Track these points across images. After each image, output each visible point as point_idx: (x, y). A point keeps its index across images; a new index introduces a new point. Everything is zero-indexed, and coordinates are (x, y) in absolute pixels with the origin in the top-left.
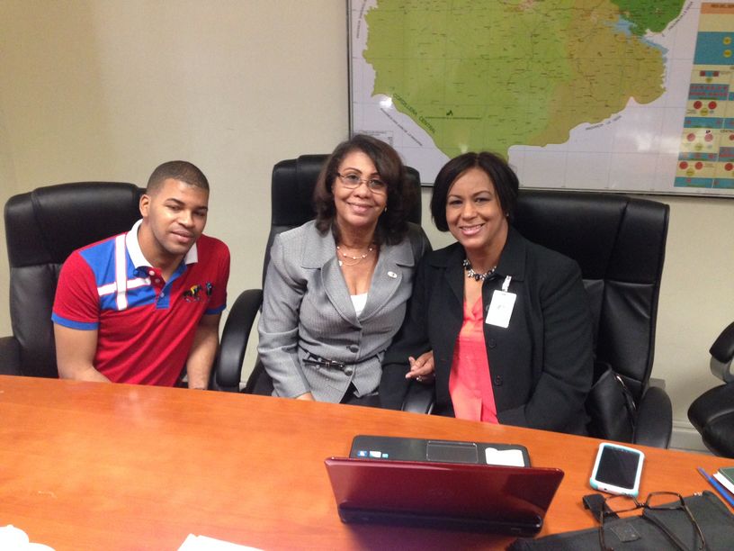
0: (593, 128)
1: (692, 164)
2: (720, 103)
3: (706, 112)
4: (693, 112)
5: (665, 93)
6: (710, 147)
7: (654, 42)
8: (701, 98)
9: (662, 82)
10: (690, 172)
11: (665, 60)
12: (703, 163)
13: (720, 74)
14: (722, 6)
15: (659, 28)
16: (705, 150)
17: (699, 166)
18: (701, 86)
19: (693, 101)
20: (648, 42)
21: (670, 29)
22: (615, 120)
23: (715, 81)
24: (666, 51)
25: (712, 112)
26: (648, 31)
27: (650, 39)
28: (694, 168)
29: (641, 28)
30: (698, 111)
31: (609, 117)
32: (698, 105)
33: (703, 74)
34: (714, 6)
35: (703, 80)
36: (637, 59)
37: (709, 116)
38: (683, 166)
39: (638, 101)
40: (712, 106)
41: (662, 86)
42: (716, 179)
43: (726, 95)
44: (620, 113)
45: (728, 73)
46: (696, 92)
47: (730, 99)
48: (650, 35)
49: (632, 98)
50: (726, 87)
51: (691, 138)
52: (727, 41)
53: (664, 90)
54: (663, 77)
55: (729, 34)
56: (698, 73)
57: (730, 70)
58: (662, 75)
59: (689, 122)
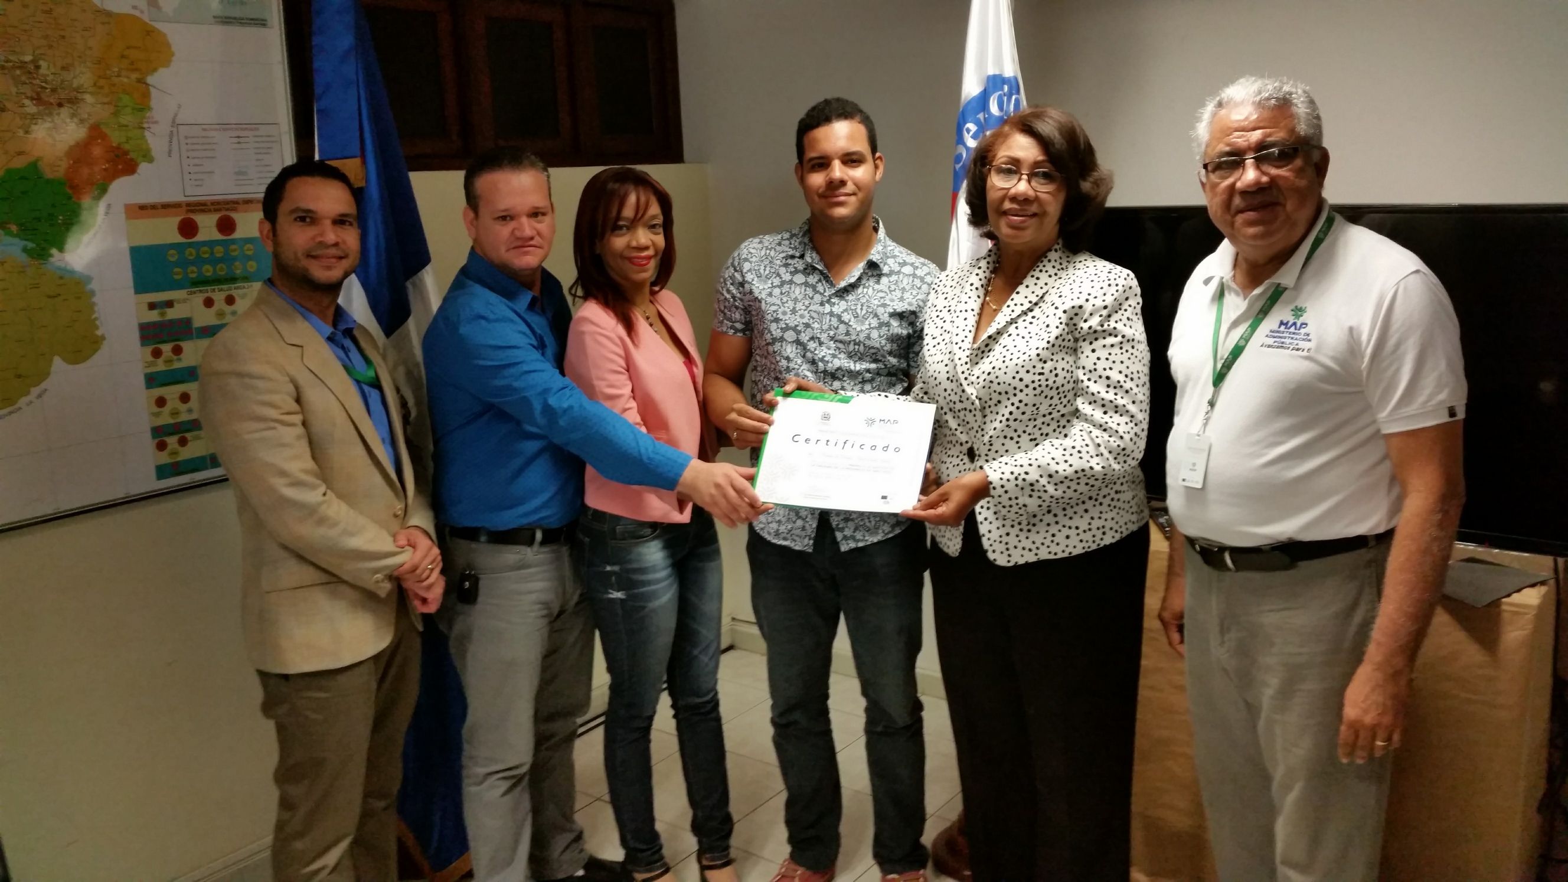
0: (5, 415)
1: (172, 441)
2: (186, 346)
3: (171, 361)
4: (154, 364)
5: (105, 342)
6: (190, 411)
7: (68, 266)
8: (159, 343)
9: (97, 327)
10: (173, 454)
11: (92, 294)
12: (187, 435)
13: (175, 304)
14: (154, 207)
16: (184, 417)
17: (183, 442)
18: (155, 325)
19: (149, 349)
20: (60, 268)
22: (39, 396)
23: (171, 314)
24: (89, 279)
25: (179, 360)
26: (51, 250)
27: (60, 263)
28: (177, 446)
29: (43, 249)
30: (160, 361)
31: (27, 393)
32: (157, 353)
33: (152, 306)
34: (142, 207)
35: (154, 316)
36: (49, 297)
37: (175, 366)
38: (161, 446)
39: (65, 360)
40: (177, 350)
41: (99, 333)
43: (192, 333)
44: (43, 385)
45: (185, 301)
46: (150, 334)
47: (198, 337)
48: (57, 257)
49: (57, 359)
50: (188, 321)
51: (161, 402)
52: (173, 256)
53: (103, 338)
54: (96, 319)
55: (173, 246)
56: (146, 307)
57: (186, 296)
58: (94, 317)
59: (152, 380)
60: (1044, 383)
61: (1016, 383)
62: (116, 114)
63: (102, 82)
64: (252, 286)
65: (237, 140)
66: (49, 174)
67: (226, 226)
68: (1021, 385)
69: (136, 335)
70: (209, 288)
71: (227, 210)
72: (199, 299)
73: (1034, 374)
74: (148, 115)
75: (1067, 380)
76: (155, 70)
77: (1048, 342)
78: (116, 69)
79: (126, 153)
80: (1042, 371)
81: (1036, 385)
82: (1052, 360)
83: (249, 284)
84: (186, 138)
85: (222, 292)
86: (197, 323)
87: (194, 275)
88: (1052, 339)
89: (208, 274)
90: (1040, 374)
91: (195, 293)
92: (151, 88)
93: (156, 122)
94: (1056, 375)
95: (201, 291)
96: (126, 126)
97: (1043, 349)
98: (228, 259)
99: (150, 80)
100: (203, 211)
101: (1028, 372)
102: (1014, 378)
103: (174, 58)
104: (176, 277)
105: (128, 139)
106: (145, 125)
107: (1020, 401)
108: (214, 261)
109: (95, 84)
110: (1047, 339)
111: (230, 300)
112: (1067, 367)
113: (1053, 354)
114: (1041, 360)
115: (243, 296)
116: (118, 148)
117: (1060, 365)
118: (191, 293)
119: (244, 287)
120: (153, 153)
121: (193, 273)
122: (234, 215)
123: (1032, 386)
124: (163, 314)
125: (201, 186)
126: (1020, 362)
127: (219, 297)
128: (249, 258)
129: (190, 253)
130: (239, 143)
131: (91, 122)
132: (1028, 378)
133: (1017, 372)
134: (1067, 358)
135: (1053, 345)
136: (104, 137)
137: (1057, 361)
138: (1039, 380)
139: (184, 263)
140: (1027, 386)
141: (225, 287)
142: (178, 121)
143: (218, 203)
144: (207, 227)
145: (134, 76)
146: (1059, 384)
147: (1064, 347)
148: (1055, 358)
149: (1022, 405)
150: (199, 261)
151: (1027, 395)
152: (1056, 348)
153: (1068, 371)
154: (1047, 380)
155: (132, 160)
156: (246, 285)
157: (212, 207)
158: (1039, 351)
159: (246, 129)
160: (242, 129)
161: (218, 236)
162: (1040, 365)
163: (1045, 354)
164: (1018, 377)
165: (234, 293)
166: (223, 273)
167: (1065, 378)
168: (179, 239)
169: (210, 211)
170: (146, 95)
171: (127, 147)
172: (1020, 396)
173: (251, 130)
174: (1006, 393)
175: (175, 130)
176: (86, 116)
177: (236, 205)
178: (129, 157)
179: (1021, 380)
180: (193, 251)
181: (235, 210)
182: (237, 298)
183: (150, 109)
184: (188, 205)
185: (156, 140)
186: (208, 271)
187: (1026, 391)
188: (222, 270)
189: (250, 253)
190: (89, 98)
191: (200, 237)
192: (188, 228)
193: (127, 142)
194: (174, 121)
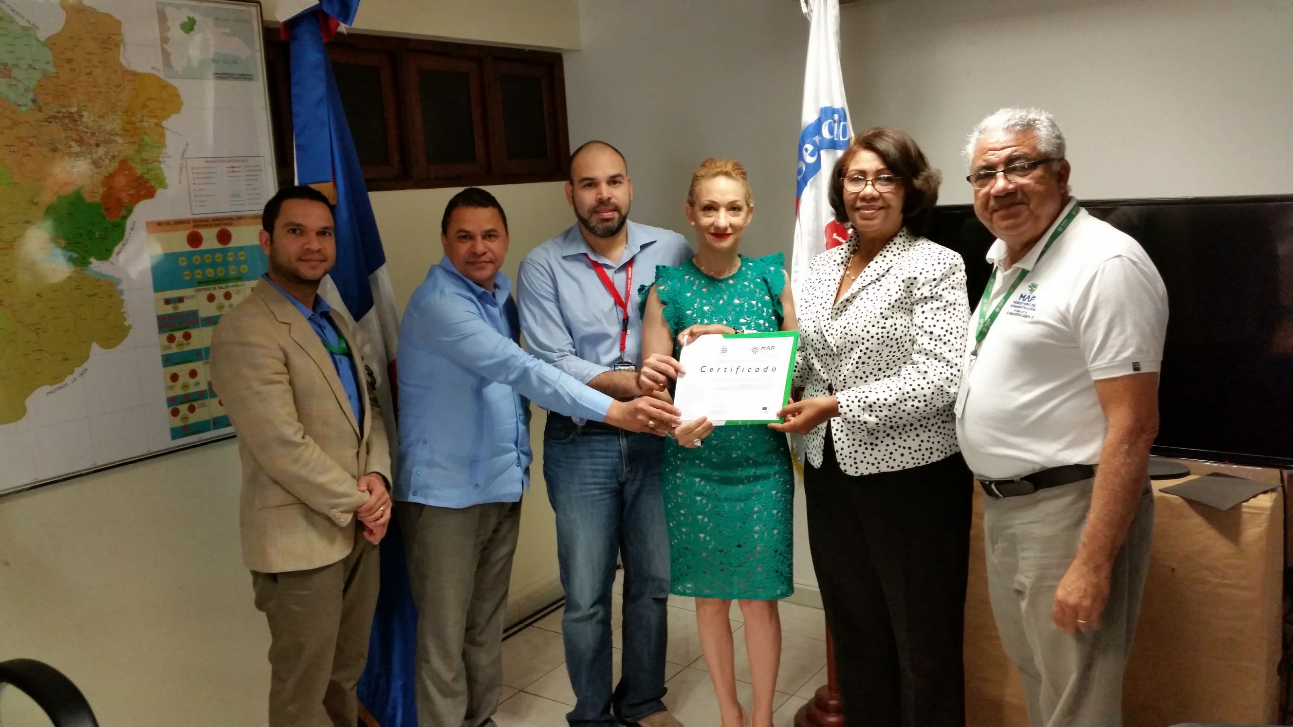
0: (55, 390)
1: (183, 408)
2: (194, 332)
3: (182, 345)
4: (170, 348)
5: (131, 331)
6: (197, 384)
7: (103, 272)
8: (173, 330)
9: (125, 319)
10: (185, 418)
11: (121, 292)
12: (195, 404)
13: (185, 300)
14: (168, 223)
15: (105, 254)
16: (193, 389)
17: (192, 409)
18: (170, 317)
19: (165, 336)
20: (96, 273)
21: (118, 253)
22: (81, 374)
23: (183, 307)
24: (119, 281)
25: (188, 344)
26: (92, 260)
27: (98, 270)
28: (187, 412)
29: (84, 258)
30: (174, 345)
31: (72, 372)
32: (171, 339)
33: (167, 302)
34: (159, 224)
35: (169, 310)
36: (90, 296)
37: (186, 348)
38: (175, 413)
40: (187, 336)
41: (126, 323)
42: (214, 419)
43: (197, 321)
44: (84, 366)
45: (192, 297)
46: (167, 324)
47: (203, 326)
48: (96, 265)
49: (94, 345)
50: (195, 313)
51: (174, 377)
52: (183, 261)
53: (130, 327)
54: (124, 313)
55: (182, 254)
56: (162, 302)
57: (194, 293)
58: (123, 310)
59: (168, 361)
60: (885, 335)
61: (864, 335)
62: (139, 151)
63: (128, 127)
64: (244, 284)
65: (231, 170)
66: (89, 200)
67: (224, 237)
68: (868, 336)
69: (154, 324)
70: (211, 286)
71: (225, 224)
72: (204, 295)
73: (878, 328)
74: (164, 150)
75: (904, 334)
76: (168, 116)
77: (890, 304)
78: (139, 116)
79: (147, 181)
80: (884, 326)
81: (879, 336)
82: (892, 317)
83: (242, 283)
84: (193, 168)
85: (221, 290)
86: (203, 314)
87: (199, 277)
88: (892, 302)
89: (209, 276)
90: (883, 328)
91: (200, 290)
92: (166, 131)
93: (169, 157)
94: (896, 329)
95: (205, 290)
96: (147, 160)
97: (885, 309)
98: (225, 264)
99: (165, 124)
100: (206, 226)
101: (873, 326)
102: (863, 330)
103: (183, 107)
104: (187, 278)
105: (149, 170)
106: (161, 159)
107: (867, 349)
108: (214, 265)
109: (123, 129)
110: (888, 302)
111: (228, 296)
112: (905, 324)
113: (893, 313)
114: (883, 317)
115: (238, 293)
116: (141, 178)
117: (899, 322)
118: (199, 291)
119: (238, 286)
120: (168, 181)
121: (199, 275)
122: (230, 229)
123: (876, 337)
124: (175, 308)
125: (204, 206)
126: (868, 319)
127: (219, 293)
128: (244, 262)
129: (197, 260)
130: (233, 172)
131: (121, 158)
132: (873, 331)
133: (865, 326)
134: (905, 316)
135: (893, 307)
136: (131, 169)
137: (897, 319)
138: (882, 333)
139: (192, 267)
140: (872, 337)
141: (223, 285)
142: (186, 156)
143: (217, 219)
144: (210, 239)
145: (154, 120)
146: (898, 335)
147: (902, 308)
148: (895, 316)
149: (868, 352)
150: (203, 266)
151: (872, 344)
152: (896, 309)
153: (905, 327)
154: (888, 333)
155: (152, 187)
156: (240, 283)
157: (213, 223)
158: (882, 311)
159: (238, 161)
160: (235, 161)
161: (217, 245)
162: (882, 321)
163: (887, 313)
164: (866, 330)
165: (231, 290)
166: (222, 275)
167: (903, 331)
168: (188, 248)
169: (211, 225)
170: (162, 136)
171: (147, 176)
172: (867, 344)
173: (242, 161)
174: (857, 342)
175: (184, 162)
176: (116, 153)
177: (231, 221)
178: (149, 184)
179: (868, 332)
180: (199, 258)
181: (230, 224)
182: (234, 296)
183: (164, 146)
184: (195, 221)
185: (170, 170)
186: (210, 273)
187: (871, 340)
188: (221, 272)
189: (242, 258)
190: (120, 140)
191: (205, 246)
192: (195, 240)
193: (147, 173)
194: (183, 155)
